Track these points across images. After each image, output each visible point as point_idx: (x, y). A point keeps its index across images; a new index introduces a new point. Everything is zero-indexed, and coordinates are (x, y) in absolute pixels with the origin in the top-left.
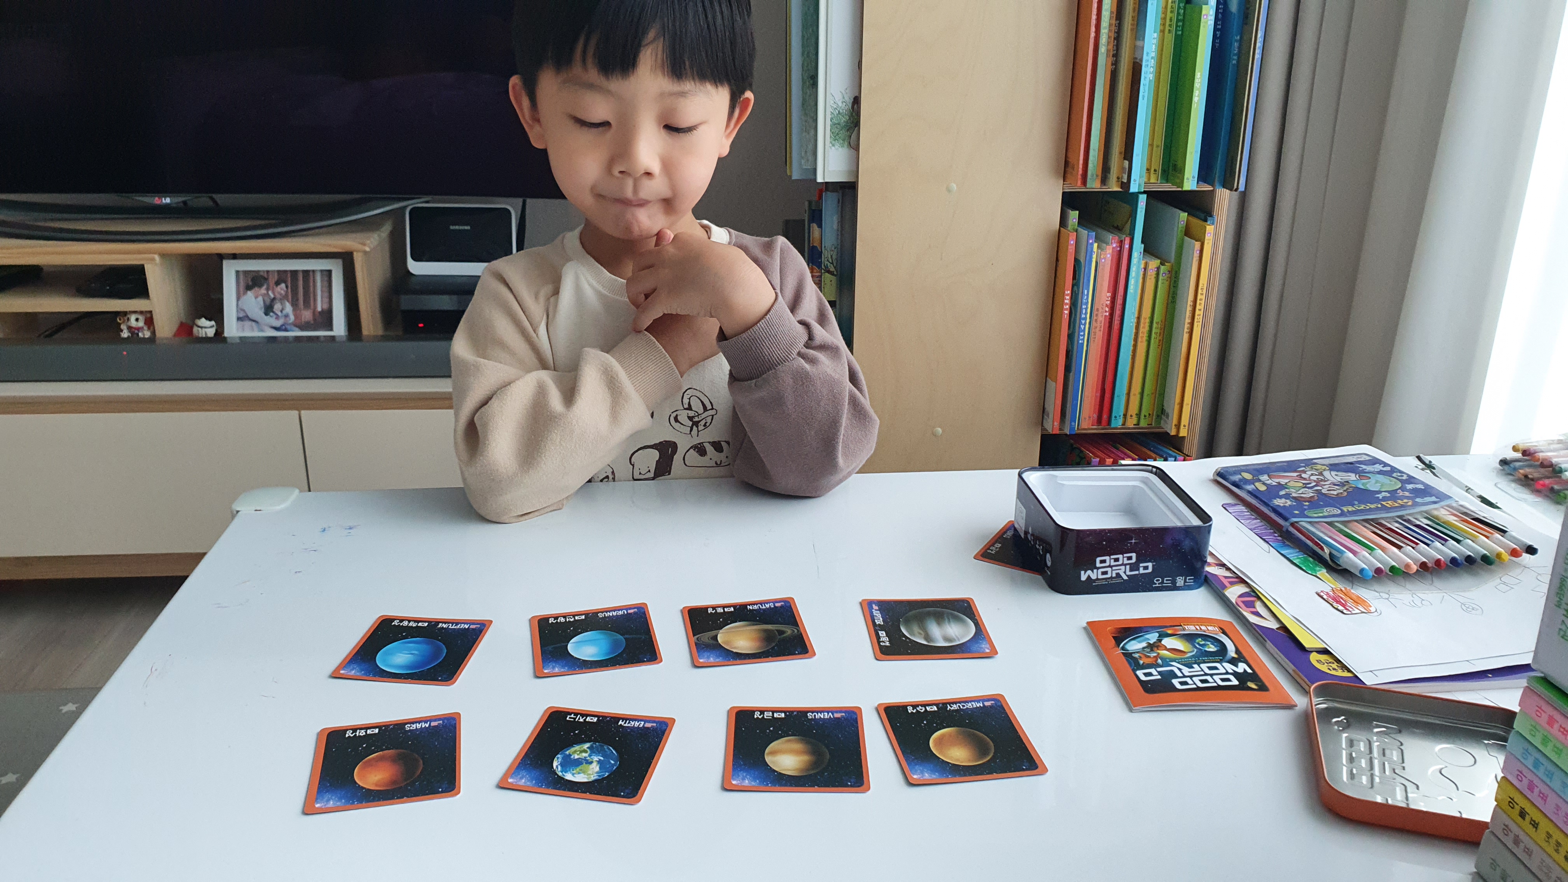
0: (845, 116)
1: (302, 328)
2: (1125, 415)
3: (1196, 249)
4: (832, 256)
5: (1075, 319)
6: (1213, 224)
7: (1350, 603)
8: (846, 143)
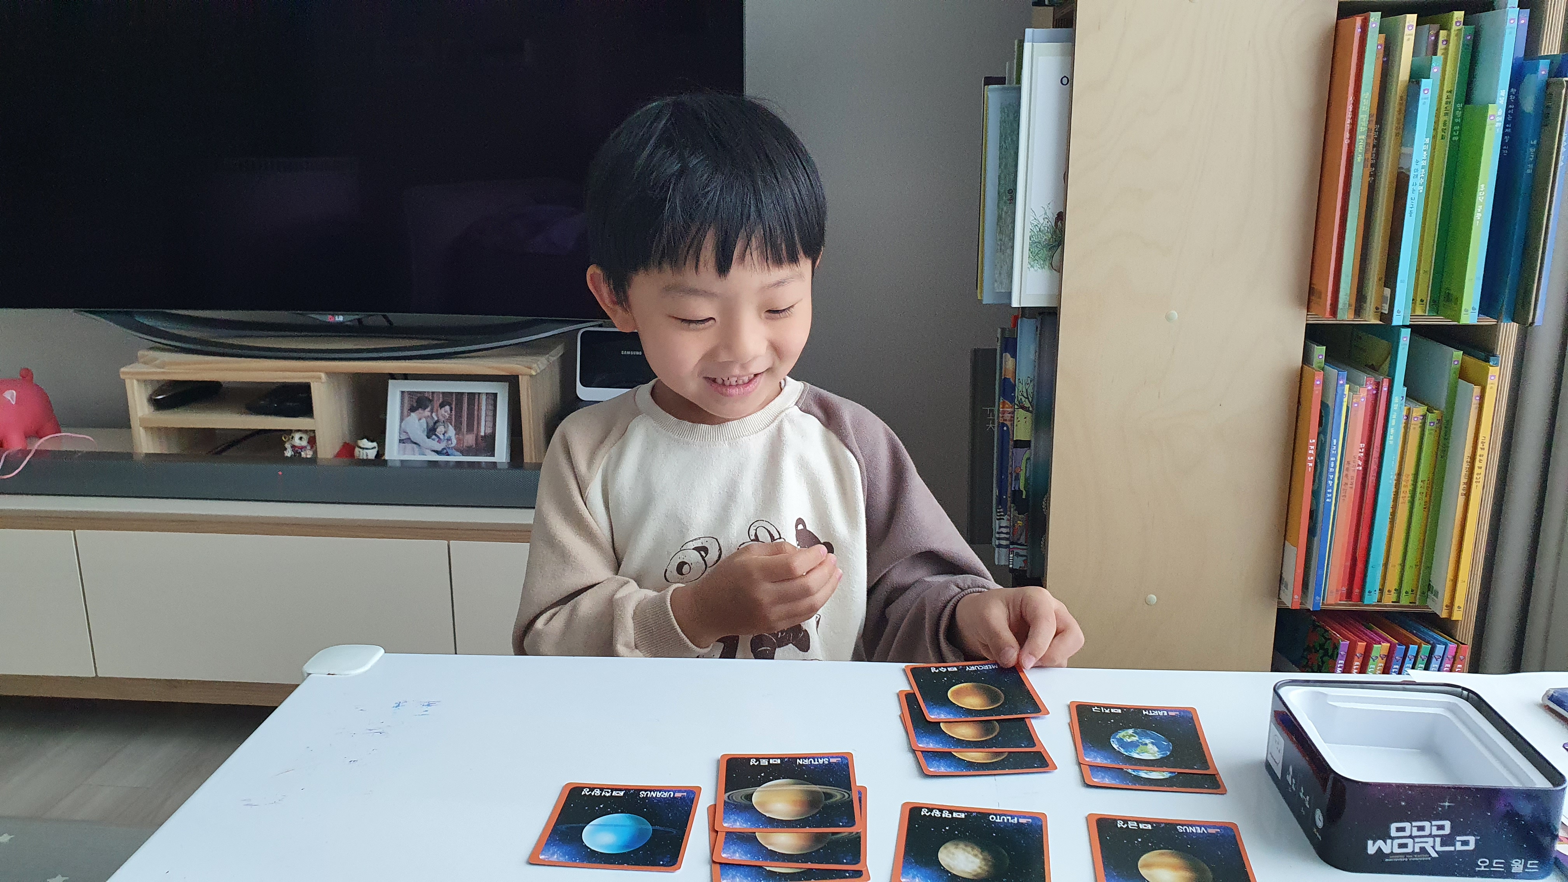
0: (1047, 234)
1: (464, 453)
2: (1381, 590)
3: (1474, 394)
4: (1027, 390)
5: (1321, 474)
6: (1496, 365)
8: (1047, 264)
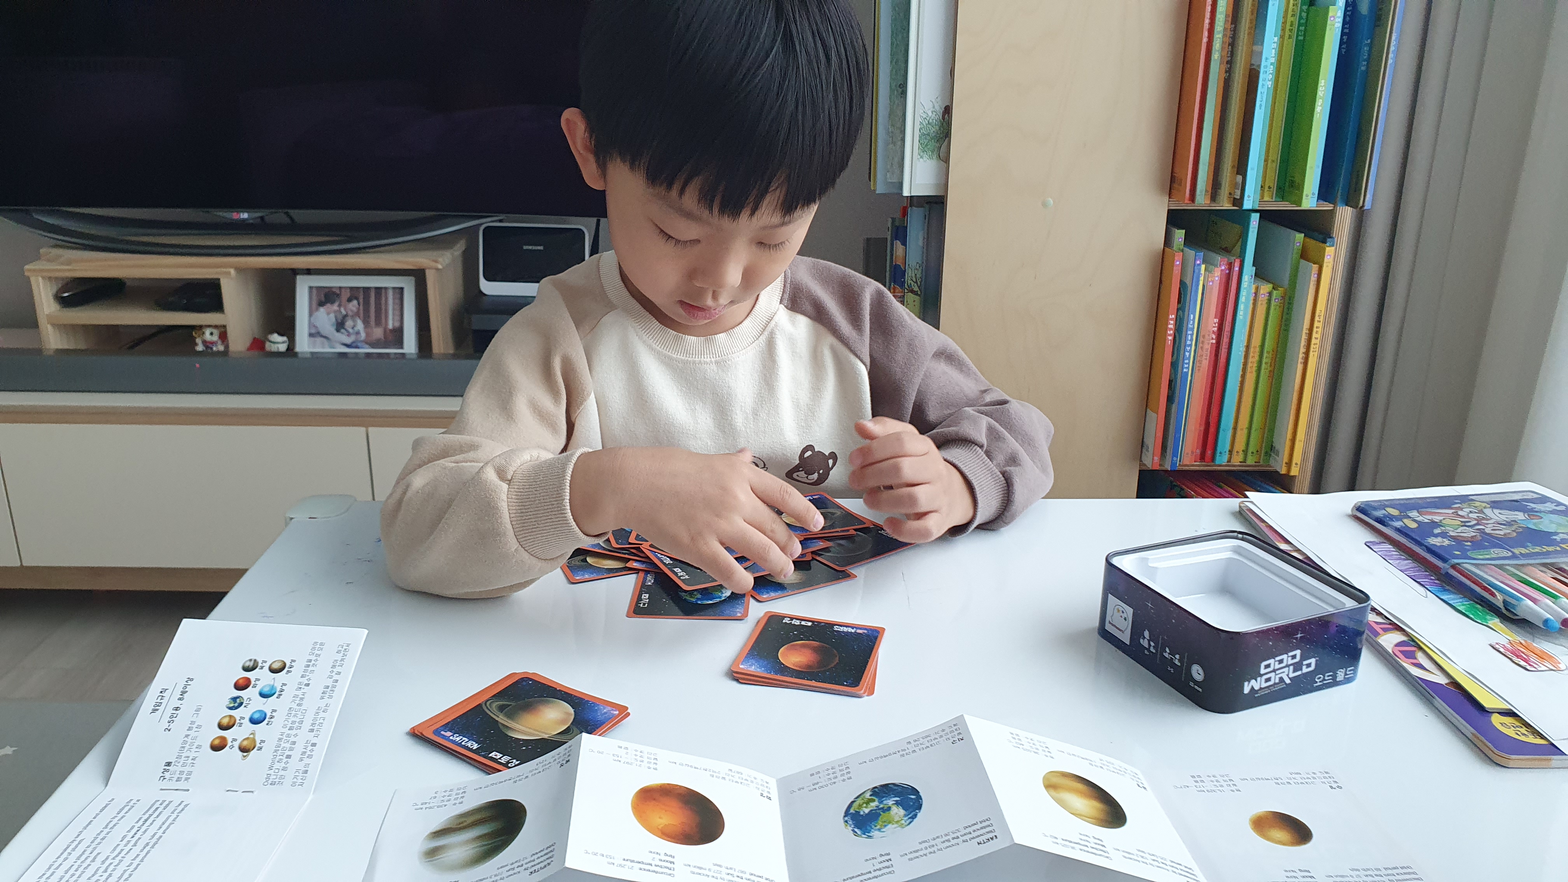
0: (935, 126)
1: (373, 345)
2: (1231, 452)
3: (1313, 273)
4: (916, 275)
5: (1179, 347)
6: (1332, 245)
7: (1533, 658)
8: (935, 155)
